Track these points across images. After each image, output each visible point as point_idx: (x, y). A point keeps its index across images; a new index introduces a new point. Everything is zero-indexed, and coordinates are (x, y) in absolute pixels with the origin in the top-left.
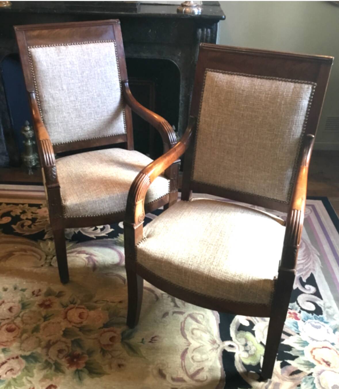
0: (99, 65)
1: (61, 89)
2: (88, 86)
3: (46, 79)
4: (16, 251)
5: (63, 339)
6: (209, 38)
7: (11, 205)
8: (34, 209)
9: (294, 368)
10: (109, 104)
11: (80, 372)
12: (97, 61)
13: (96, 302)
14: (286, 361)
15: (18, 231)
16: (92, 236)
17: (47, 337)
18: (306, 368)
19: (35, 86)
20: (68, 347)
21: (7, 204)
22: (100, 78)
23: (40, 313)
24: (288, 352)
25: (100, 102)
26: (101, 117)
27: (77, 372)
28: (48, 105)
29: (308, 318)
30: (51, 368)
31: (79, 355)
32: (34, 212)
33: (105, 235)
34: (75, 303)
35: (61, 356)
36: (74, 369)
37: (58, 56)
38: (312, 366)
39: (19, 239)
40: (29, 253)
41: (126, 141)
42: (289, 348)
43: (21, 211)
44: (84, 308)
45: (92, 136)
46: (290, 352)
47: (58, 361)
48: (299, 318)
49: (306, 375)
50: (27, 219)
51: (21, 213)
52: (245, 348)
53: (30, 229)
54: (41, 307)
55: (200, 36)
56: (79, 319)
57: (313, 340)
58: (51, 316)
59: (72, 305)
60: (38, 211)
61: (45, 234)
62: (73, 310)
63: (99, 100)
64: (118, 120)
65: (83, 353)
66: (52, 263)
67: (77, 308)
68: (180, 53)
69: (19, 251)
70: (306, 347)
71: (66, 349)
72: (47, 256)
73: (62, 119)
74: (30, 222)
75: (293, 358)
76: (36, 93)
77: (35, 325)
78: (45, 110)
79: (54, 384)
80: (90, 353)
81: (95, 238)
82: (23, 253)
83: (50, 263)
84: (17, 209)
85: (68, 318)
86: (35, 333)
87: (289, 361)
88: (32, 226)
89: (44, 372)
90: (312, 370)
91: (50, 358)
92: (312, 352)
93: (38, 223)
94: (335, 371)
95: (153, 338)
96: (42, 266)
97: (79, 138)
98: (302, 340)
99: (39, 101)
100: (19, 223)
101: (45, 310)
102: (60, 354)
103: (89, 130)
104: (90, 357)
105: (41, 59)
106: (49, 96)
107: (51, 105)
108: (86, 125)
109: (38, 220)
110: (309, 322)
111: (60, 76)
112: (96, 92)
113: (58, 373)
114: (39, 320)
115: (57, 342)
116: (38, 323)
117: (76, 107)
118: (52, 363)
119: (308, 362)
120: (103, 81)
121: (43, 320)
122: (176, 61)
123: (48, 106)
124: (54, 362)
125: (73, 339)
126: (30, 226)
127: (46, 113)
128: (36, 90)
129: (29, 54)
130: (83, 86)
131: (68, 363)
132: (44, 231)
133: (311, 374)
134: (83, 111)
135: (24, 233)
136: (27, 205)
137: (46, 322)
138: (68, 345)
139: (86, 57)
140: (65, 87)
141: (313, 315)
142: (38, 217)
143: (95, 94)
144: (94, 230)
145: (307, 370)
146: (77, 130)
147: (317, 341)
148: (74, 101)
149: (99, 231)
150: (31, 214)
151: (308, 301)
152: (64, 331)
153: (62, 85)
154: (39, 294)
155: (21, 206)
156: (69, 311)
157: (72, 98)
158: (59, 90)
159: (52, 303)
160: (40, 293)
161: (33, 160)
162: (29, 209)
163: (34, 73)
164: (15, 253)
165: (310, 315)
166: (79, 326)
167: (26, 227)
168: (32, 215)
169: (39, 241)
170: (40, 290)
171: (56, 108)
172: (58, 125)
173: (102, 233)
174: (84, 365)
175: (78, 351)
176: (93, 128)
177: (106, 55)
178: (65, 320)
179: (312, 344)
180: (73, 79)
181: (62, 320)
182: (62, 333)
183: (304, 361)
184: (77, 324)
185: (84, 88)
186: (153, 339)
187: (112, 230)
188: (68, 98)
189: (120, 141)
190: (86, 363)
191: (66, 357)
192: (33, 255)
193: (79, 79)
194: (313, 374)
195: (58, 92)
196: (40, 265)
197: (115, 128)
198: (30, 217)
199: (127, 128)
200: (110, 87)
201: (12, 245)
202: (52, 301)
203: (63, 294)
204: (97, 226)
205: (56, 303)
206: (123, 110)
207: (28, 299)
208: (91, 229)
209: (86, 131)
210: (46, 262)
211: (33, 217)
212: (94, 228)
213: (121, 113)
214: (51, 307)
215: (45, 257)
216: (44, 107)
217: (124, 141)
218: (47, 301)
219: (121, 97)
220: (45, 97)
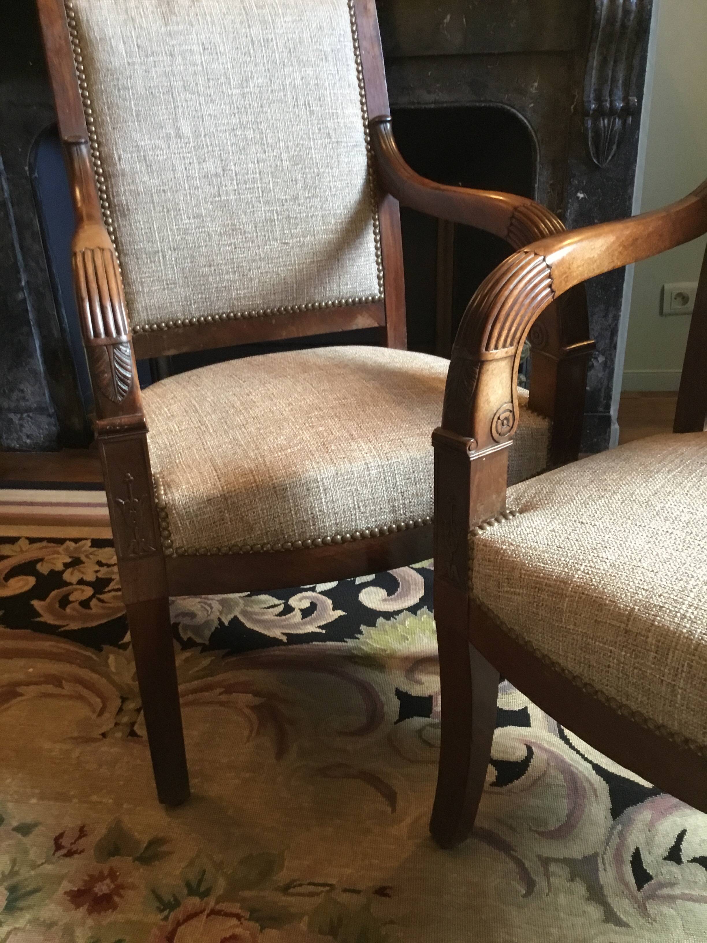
0: (299, 61)
1: (172, 132)
2: (263, 126)
3: (125, 100)
4: (28, 684)
6: (632, 16)
7: (44, 544)
8: (105, 553)
10: (328, 193)
12: (291, 46)
13: (286, 889)
15: (47, 618)
16: (276, 633)
19: (88, 124)
21: (32, 541)
22: (301, 102)
23: (67, 932)
25: (300, 184)
26: (304, 237)
28: (132, 187)
32: (104, 561)
33: (318, 630)
34: (206, 893)
37: (166, 25)
39: (47, 645)
40: (68, 688)
41: (383, 324)
43: (68, 560)
44: (238, 917)
50: (81, 582)
51: (67, 566)
53: (88, 611)
54: (78, 906)
55: (604, 13)
59: (195, 902)
62: (194, 922)
63: (299, 177)
64: (357, 249)
66: (138, 727)
67: (214, 912)
68: (536, 84)
69: (36, 684)
72: (124, 699)
73: (178, 238)
74: (89, 591)
76: (93, 148)
78: (120, 204)
81: (284, 639)
82: (50, 688)
84: (58, 553)
88: (93, 602)
93: (113, 593)
96: (104, 735)
97: (234, 305)
99: (104, 175)
100: (54, 593)
101: (90, 922)
103: (266, 278)
105: (109, 32)
106: (134, 155)
107: (141, 189)
108: (254, 260)
109: (112, 586)
111: (170, 90)
112: (287, 148)
117: (224, 198)
120: (312, 113)
123: (131, 191)
126: (85, 604)
127: (124, 215)
128: (91, 139)
129: (68, 16)
130: (243, 127)
132: (124, 618)
134: (245, 213)
135: (64, 624)
136: (89, 543)
139: (256, 31)
140: (186, 129)
142: (114, 577)
143: (284, 156)
144: (280, 614)
146: (226, 277)
148: (216, 175)
149: (296, 617)
150: (97, 568)
153: (175, 120)
154: (77, 847)
155: (72, 545)
156: (182, 929)
157: (211, 166)
158: (168, 137)
159: (118, 890)
160: (82, 842)
162: (92, 553)
163: (88, 79)
164: (20, 690)
167: (76, 605)
168: (97, 572)
169: (106, 648)
170: (82, 832)
171: (156, 198)
172: (164, 257)
173: (305, 624)
176: (278, 274)
177: (321, 28)
180: (212, 101)
185: (250, 134)
187: (340, 613)
188: (197, 166)
189: (365, 322)
192: (80, 698)
193: (231, 103)
195: (161, 143)
196: (97, 733)
197: (347, 276)
198: (90, 577)
199: (385, 279)
200: (332, 134)
201: (21, 662)
202: (119, 881)
203: (165, 848)
204: (293, 602)
205: (133, 887)
206: (375, 220)
207: (34, 866)
208: (271, 610)
209: (255, 283)
210: (116, 724)
211: (100, 575)
212: (281, 608)
213: (366, 225)
214: (114, 907)
215: (119, 702)
216: (118, 195)
217: (376, 325)
218: (101, 878)
219: (368, 173)
220: (120, 159)
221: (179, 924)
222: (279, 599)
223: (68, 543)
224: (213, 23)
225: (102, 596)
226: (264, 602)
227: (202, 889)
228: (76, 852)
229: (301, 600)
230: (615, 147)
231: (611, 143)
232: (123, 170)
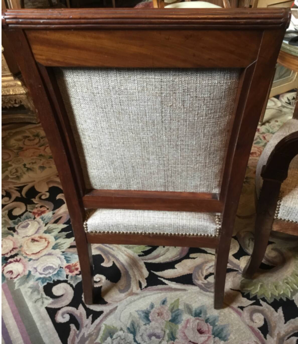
9: (60, 223)
14: (68, 225)
18: (52, 228)
24: (68, 233)
29: (58, 274)
38: (45, 232)
42: (68, 236)
46: (66, 233)
48: (66, 269)
49: (50, 222)
57: (50, 254)
70: (53, 244)
75: (63, 230)
87: (65, 226)
90: (46, 228)
92: (49, 243)
94: (27, 238)
98: (59, 248)
110: (56, 269)
119: (49, 233)
133: (46, 224)
141: (54, 281)
145: (49, 227)
147: (45, 255)
165: (56, 279)
179: (49, 250)
183: (53, 232)
194: (44, 225)
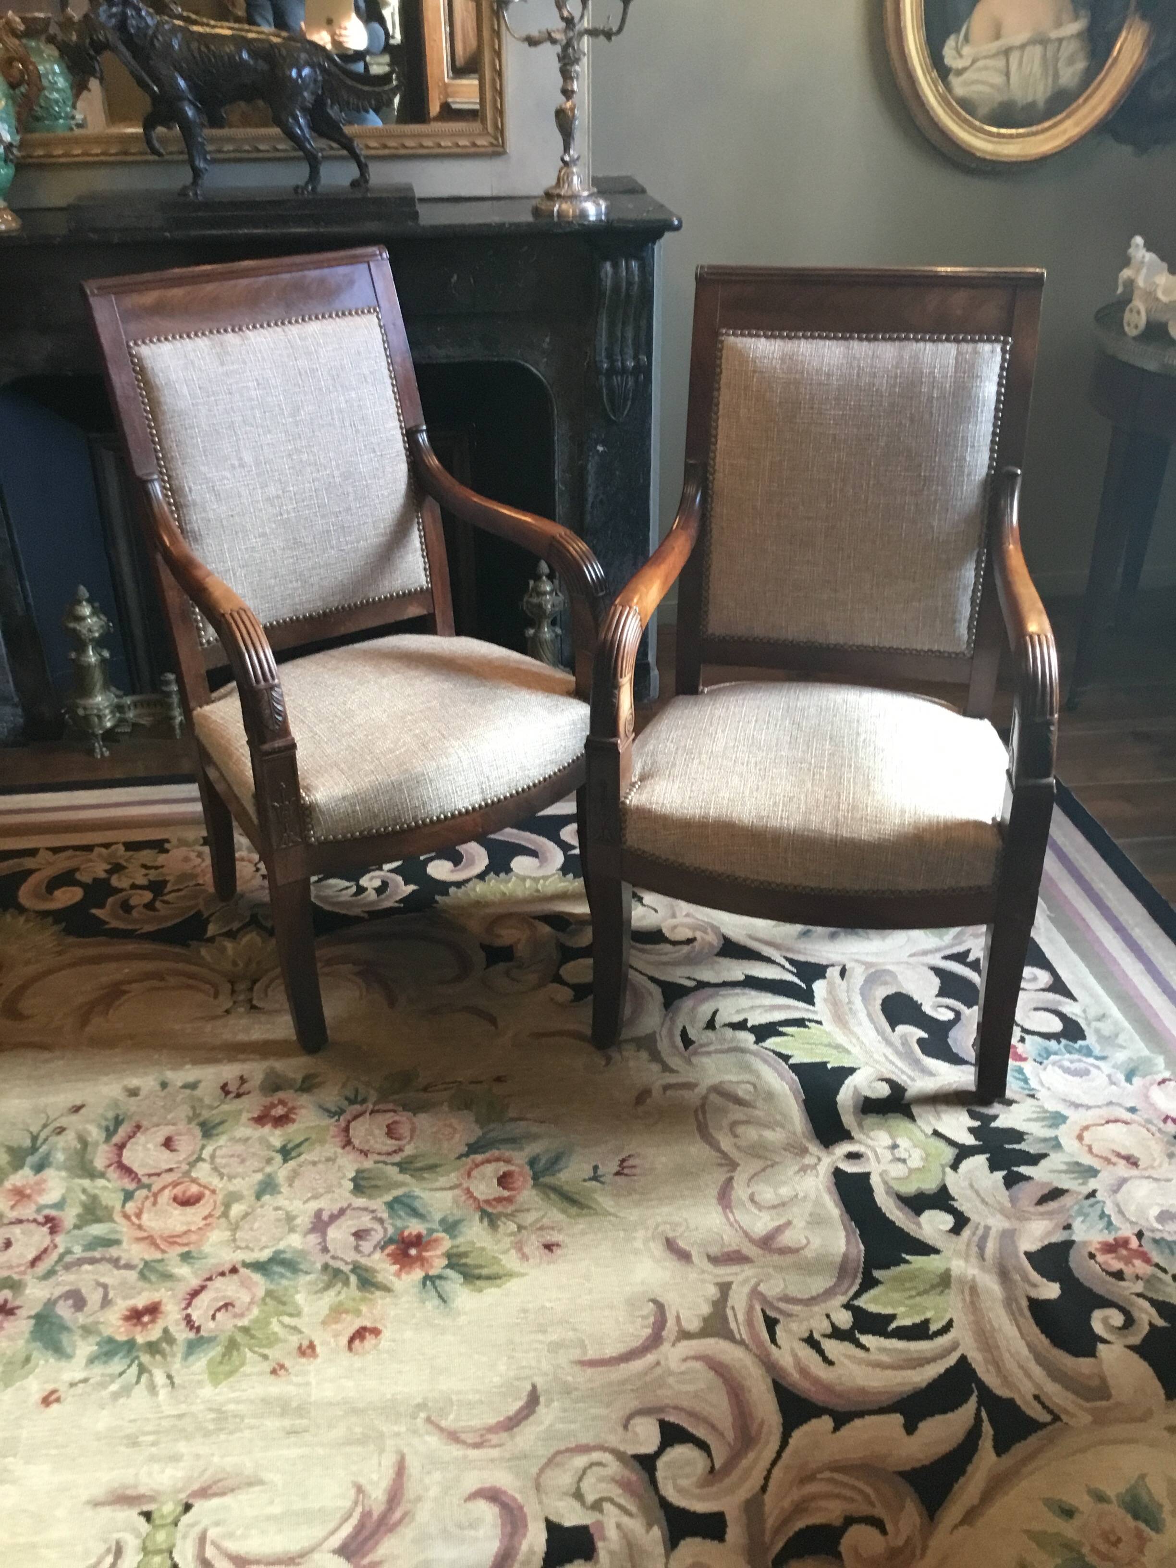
0: (342, 386)
1: (236, 463)
2: (315, 450)
3: (192, 438)
4: (130, 982)
5: (361, 1202)
6: (636, 287)
7: (70, 853)
8: (146, 856)
9: (1044, 1184)
10: (377, 501)
11: (438, 1282)
12: (334, 373)
13: (425, 1090)
14: (1015, 1169)
15: (114, 924)
17: (305, 1202)
18: (1074, 1178)
19: (158, 459)
20: (381, 1221)
21: (55, 850)
22: (347, 424)
23: (263, 1141)
24: (1017, 1147)
25: (351, 498)
26: (358, 542)
27: (428, 1283)
28: (203, 515)
29: (1048, 1053)
30: (346, 1283)
31: (419, 1237)
32: (149, 864)
33: (397, 905)
34: (364, 1101)
35: (366, 1246)
36: (418, 1274)
37: (222, 364)
38: (1092, 1172)
39: (131, 947)
40: (172, 981)
41: (431, 611)
42: (1018, 1136)
43: (108, 867)
44: (395, 1111)
45: (334, 603)
46: (1022, 1146)
47: (363, 1261)
48: (1024, 1056)
49: (1080, 1197)
50: (134, 887)
51: (110, 872)
52: (893, 1154)
53: (157, 913)
54: (263, 1125)
55: (609, 282)
56: (390, 1142)
57: (1077, 1106)
58: (299, 1145)
59: (357, 1108)
60: (162, 859)
61: (207, 921)
62: (361, 1119)
63: (350, 490)
64: (405, 547)
65: (431, 1231)
66: (255, 1002)
67: (372, 1112)
68: (548, 340)
69: (141, 980)
70: (1063, 1128)
71: (377, 1226)
72: (232, 983)
73: (246, 556)
74: (148, 896)
75: (1034, 1159)
76: (163, 481)
77: (259, 1177)
78: (193, 532)
79: (369, 1324)
80: (451, 1227)
81: (366, 916)
82: (155, 983)
83: (250, 1000)
84: (91, 861)
85: (356, 1142)
86: (266, 1198)
87: (1024, 1170)
88: (158, 904)
89: (330, 1297)
90: (1092, 1184)
91: (334, 1258)
92: (1080, 1138)
93: (173, 894)
94: (1155, 1176)
95: (623, 1161)
96: (227, 1012)
98: (1046, 1111)
99: (175, 504)
100: (110, 900)
101: (278, 1132)
102: (361, 1243)
103: (325, 583)
104: (453, 1237)
105: (173, 377)
106: (204, 486)
107: (211, 515)
108: (314, 568)
109: (169, 887)
110: (1054, 1064)
111: (231, 426)
112: (338, 465)
113: (372, 1293)
114: (269, 1161)
115: (342, 1212)
116: (268, 1169)
117: (285, 516)
118: (346, 1269)
119: (1077, 1164)
120: (357, 431)
121: (279, 1158)
122: (536, 364)
123: (202, 519)
124: (350, 1267)
125: (389, 1198)
126: (150, 906)
127: (196, 540)
128: (161, 473)
129: (132, 362)
130: (298, 451)
131: (394, 1263)
132: (199, 914)
133: (1093, 1194)
134: (305, 528)
135: (138, 927)
136: (122, 848)
137: (292, 1164)
138: (379, 1215)
139: (303, 363)
140: (248, 458)
141: (1059, 1042)
142: (167, 878)
143: (336, 473)
144: (355, 895)
145: (1080, 1184)
146: (290, 586)
147: (1088, 1108)
148: (278, 497)
149: (371, 895)
150: (144, 871)
151: (1036, 1009)
152: (353, 1180)
153: (238, 451)
154: (241, 1091)
155: (103, 850)
156: (352, 1125)
157: (272, 490)
158: (233, 467)
159: (292, 1110)
160: (246, 1087)
161: (107, 711)
162: (131, 857)
163: (155, 419)
164: (125, 987)
165: (1053, 1044)
166: (397, 1158)
167: (141, 909)
168: (146, 875)
169: (193, 943)
170: (243, 1080)
171: (225, 523)
172: (234, 574)
173: (382, 900)
174: (445, 1262)
175: (415, 1227)
176: (336, 578)
177: (359, 353)
178: (348, 1148)
179: (1076, 1118)
180: (270, 432)
181: (340, 1151)
182: (351, 1185)
183: (1067, 1163)
184: (389, 1154)
185: (305, 457)
186: (625, 1164)
187: (412, 888)
188: (259, 491)
189: (414, 611)
190: (449, 1255)
191: (383, 1248)
192: (189, 987)
193: (286, 432)
194: (1098, 1194)
195: (227, 474)
196: (220, 1011)
197: (398, 572)
198: (141, 881)
199: (431, 570)
200: (377, 449)
201: (113, 965)
202: (290, 1105)
203: (317, 1080)
204: (364, 881)
205: (302, 1107)
206: (418, 518)
207: (211, 1108)
208: (344, 892)
209: (316, 588)
210: (235, 1002)
211: (152, 878)
212: (354, 889)
213: (412, 525)
214: (293, 1121)
215: (229, 986)
216: (190, 523)
217: (425, 612)
218: (273, 1106)
219: (409, 477)
220: (190, 491)
221: (349, 1122)
222: (348, 880)
223: (97, 850)
224: (263, 359)
225: (166, 898)
226: (335, 886)
227: (359, 1099)
228: (243, 1094)
229: (371, 879)
230: (629, 403)
231: (626, 399)
232: (193, 500)
